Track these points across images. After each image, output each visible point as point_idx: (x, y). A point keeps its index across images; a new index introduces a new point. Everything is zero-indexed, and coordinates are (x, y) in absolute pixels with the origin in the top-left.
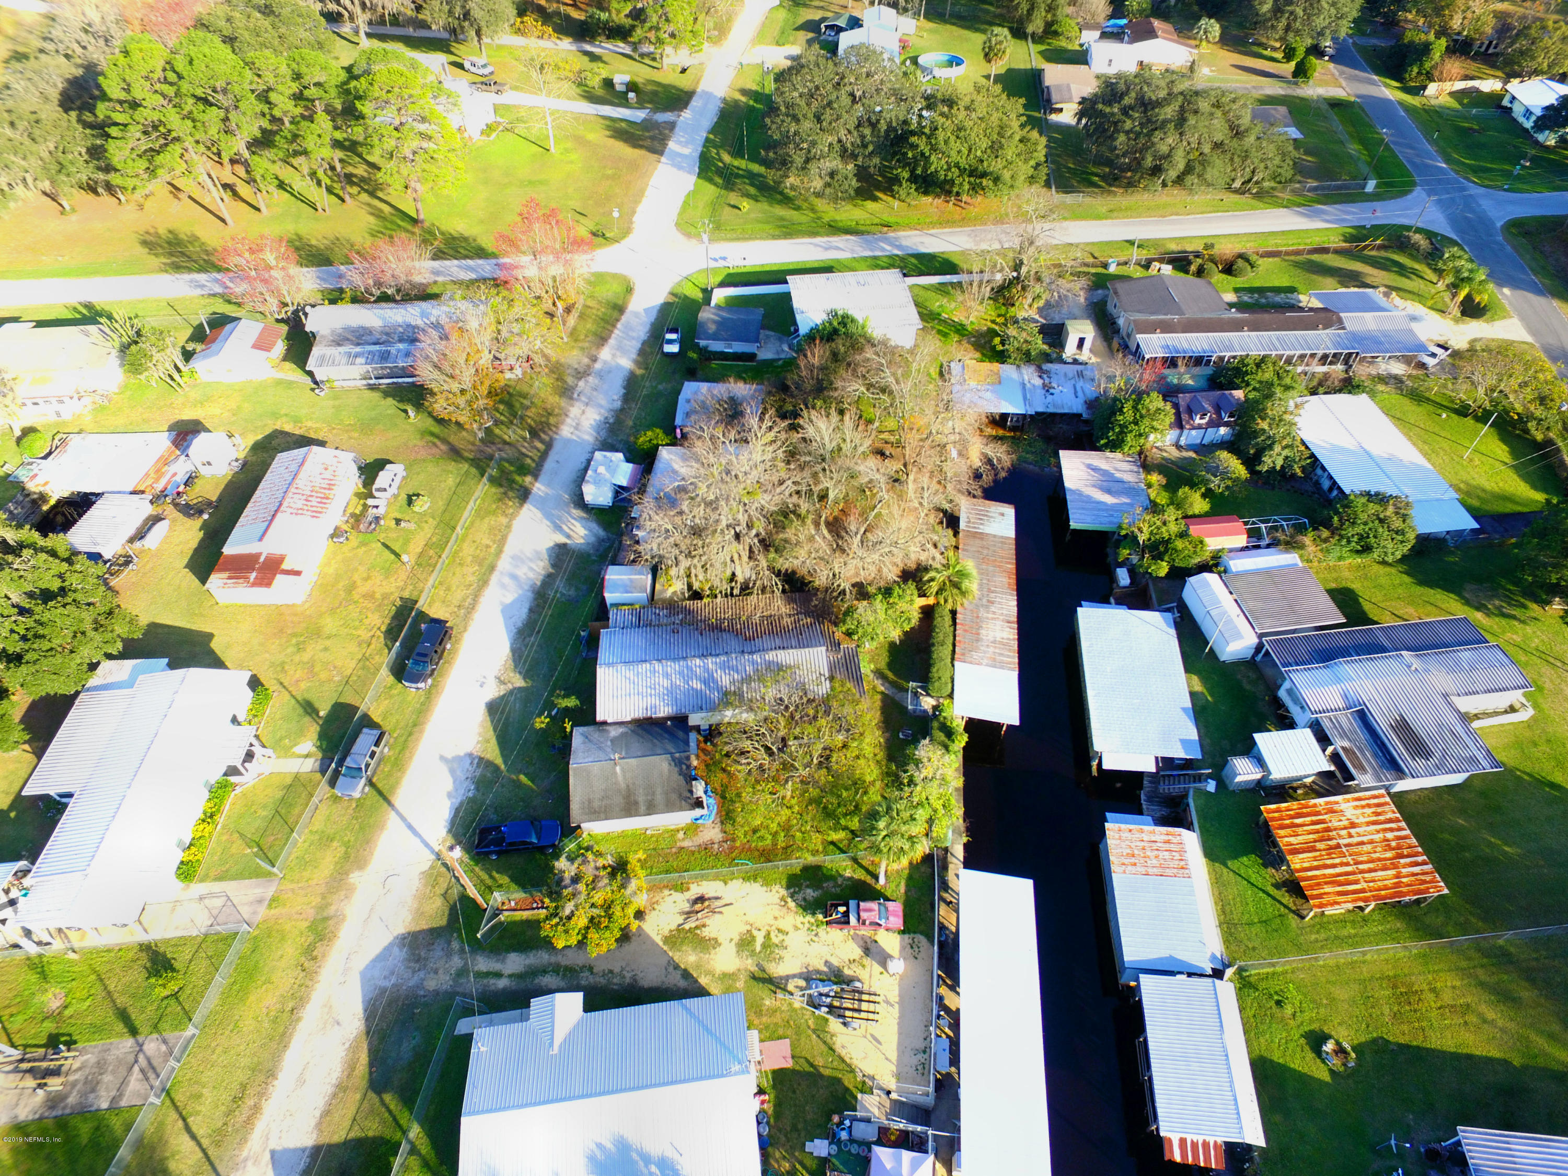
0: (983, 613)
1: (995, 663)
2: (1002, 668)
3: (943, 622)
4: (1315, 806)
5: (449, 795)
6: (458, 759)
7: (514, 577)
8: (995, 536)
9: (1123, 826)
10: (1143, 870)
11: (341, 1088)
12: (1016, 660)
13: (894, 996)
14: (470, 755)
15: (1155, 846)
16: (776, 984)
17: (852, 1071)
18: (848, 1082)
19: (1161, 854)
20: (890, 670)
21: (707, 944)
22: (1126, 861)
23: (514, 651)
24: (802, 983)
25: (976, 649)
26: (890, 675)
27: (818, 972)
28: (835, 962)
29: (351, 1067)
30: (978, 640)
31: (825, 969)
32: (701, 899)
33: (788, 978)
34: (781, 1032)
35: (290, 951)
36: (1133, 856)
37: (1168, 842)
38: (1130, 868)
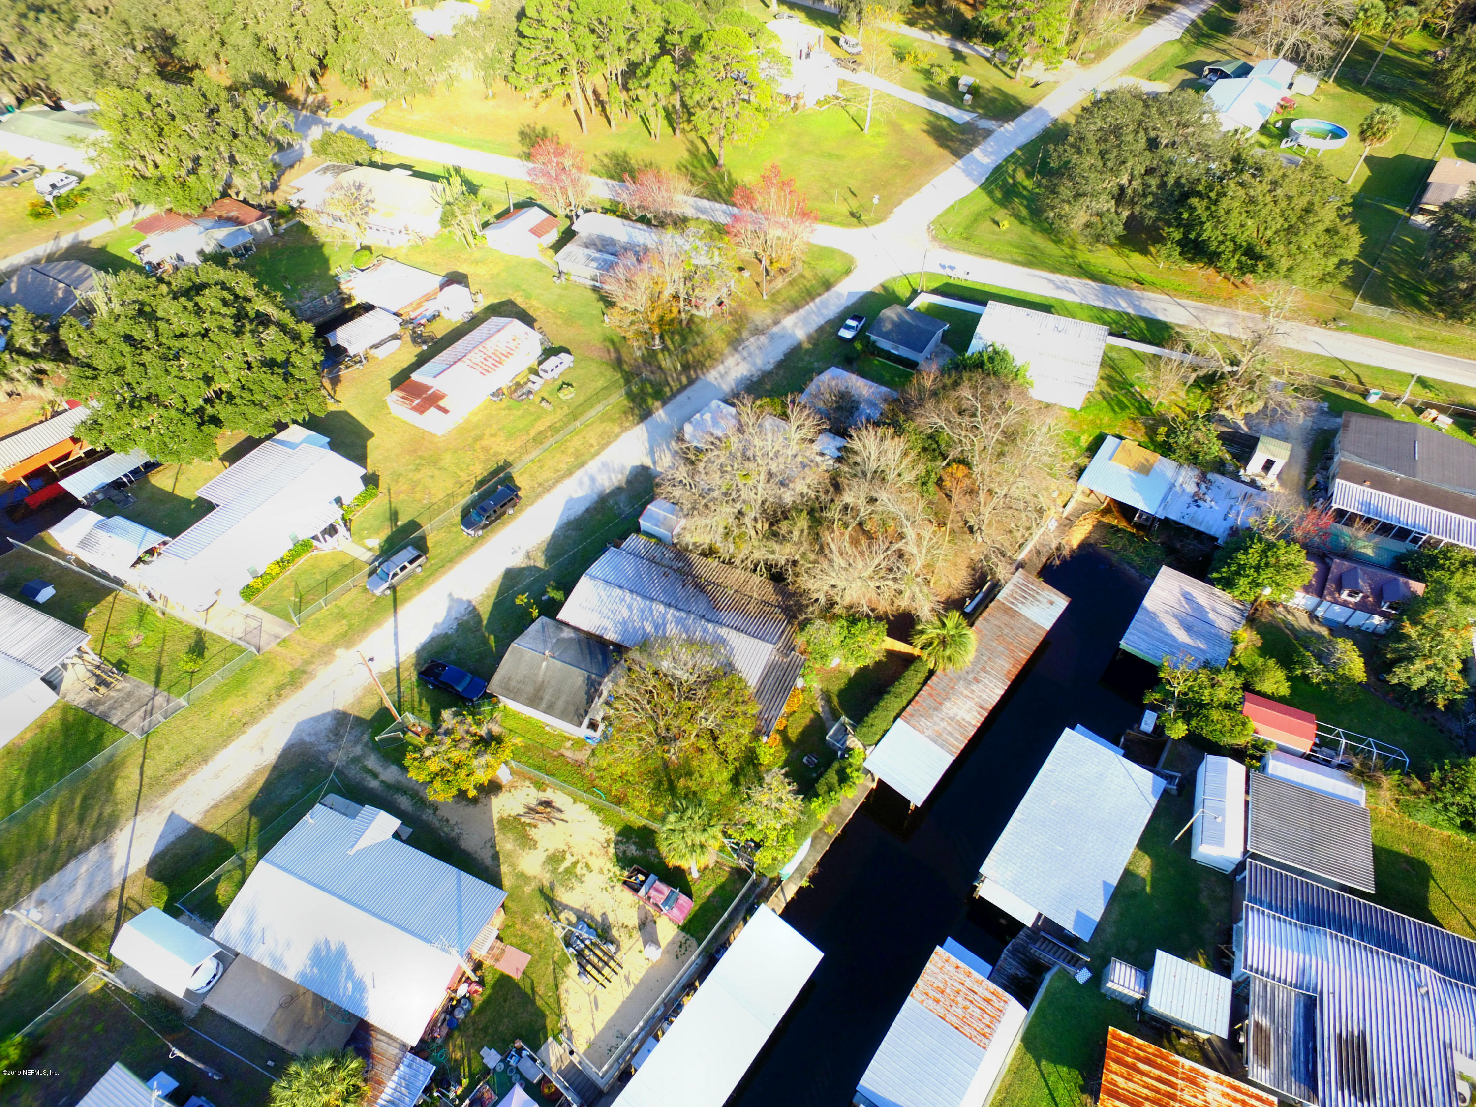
0: (961, 686)
1: (937, 739)
2: (942, 747)
3: (913, 677)
4: (1176, 1063)
5: (436, 626)
6: (460, 601)
7: (593, 479)
8: (1027, 620)
9: (953, 959)
10: (942, 1012)
11: (234, 796)
12: (962, 746)
13: (636, 978)
14: (470, 602)
15: (971, 996)
16: (553, 905)
17: (559, 1016)
18: (550, 1022)
19: (972, 1007)
20: (839, 696)
21: (526, 842)
22: (931, 993)
23: (554, 536)
24: (574, 919)
25: (927, 716)
26: (835, 700)
27: (592, 918)
28: (611, 918)
29: (249, 784)
30: (936, 709)
31: (599, 919)
32: (547, 804)
33: (566, 907)
34: (530, 947)
35: (269, 682)
36: (942, 992)
37: (988, 1001)
38: (930, 1001)
